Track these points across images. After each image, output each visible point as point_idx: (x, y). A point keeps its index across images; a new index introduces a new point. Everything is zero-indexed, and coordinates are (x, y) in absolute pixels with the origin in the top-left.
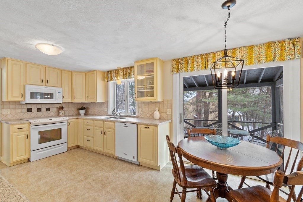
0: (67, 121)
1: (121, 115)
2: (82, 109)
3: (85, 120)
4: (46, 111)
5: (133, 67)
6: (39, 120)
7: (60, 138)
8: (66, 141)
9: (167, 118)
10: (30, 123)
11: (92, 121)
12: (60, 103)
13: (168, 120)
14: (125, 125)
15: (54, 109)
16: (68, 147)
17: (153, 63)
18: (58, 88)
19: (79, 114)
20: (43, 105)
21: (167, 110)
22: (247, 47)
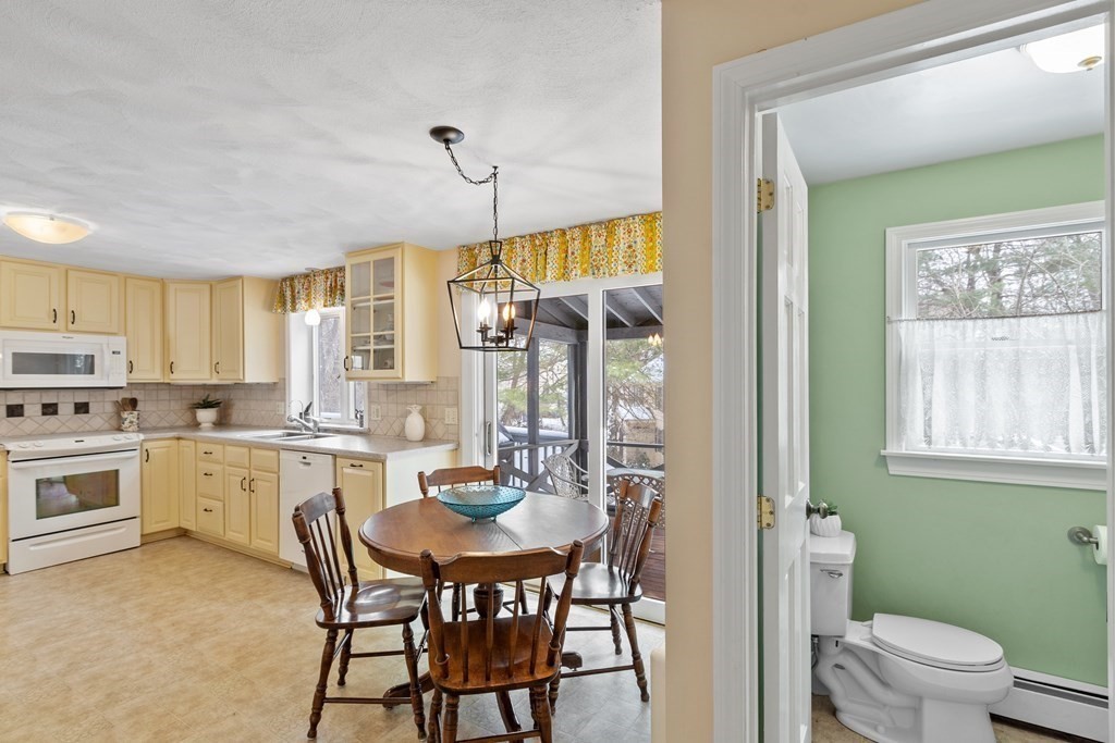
0: (141, 445)
1: (321, 425)
2: (207, 405)
3: (199, 445)
4: (76, 413)
5: (342, 269)
6: (36, 443)
7: (114, 502)
8: (138, 513)
9: (445, 438)
10: (8, 452)
11: (220, 447)
12: (121, 388)
13: (448, 442)
14: (304, 458)
15: (102, 408)
16: (145, 532)
17: (391, 260)
18: (112, 338)
19: (196, 425)
20: (62, 393)
21: (447, 409)
22: (642, 215)
